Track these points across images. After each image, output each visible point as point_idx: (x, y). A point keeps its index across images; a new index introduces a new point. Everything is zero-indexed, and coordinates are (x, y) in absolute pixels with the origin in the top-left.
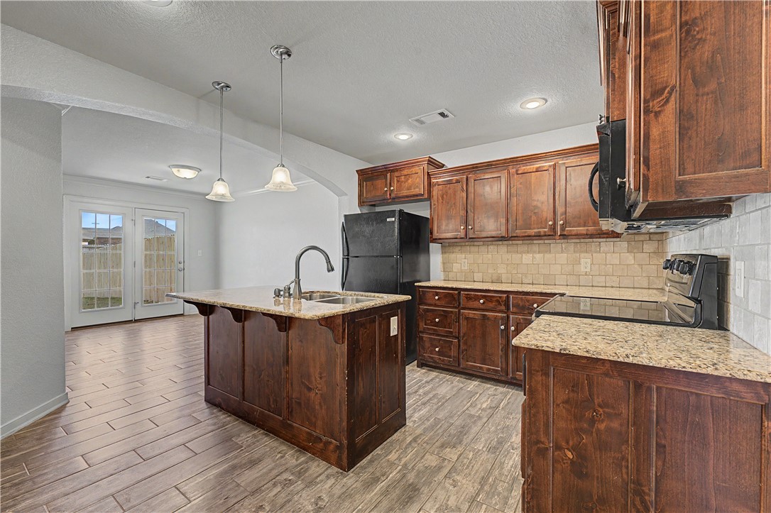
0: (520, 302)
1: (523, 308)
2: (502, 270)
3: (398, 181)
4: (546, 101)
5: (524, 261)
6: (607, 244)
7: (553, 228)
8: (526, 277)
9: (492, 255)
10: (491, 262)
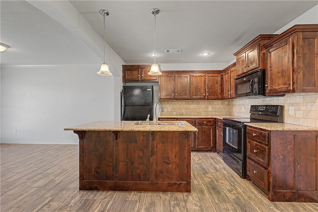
1: (201, 123)
2: (183, 111)
3: (145, 73)
4: (210, 54)
5: (191, 107)
6: (216, 102)
7: (205, 96)
8: (192, 113)
9: (180, 105)
10: (179, 108)
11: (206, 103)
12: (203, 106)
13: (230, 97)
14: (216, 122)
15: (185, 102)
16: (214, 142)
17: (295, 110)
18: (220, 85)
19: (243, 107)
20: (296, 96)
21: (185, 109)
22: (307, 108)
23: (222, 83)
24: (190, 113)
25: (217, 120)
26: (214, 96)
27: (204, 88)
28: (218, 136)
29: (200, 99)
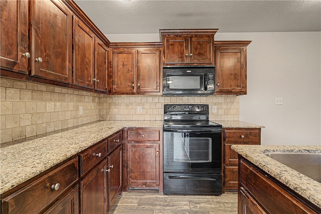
2: (26, 122)
5: (48, 109)
6: (87, 98)
9: (12, 102)
10: (10, 113)
15: (33, 91)
17: (218, 109)
20: (218, 97)
21: (32, 114)
24: (45, 125)
26: (102, 86)
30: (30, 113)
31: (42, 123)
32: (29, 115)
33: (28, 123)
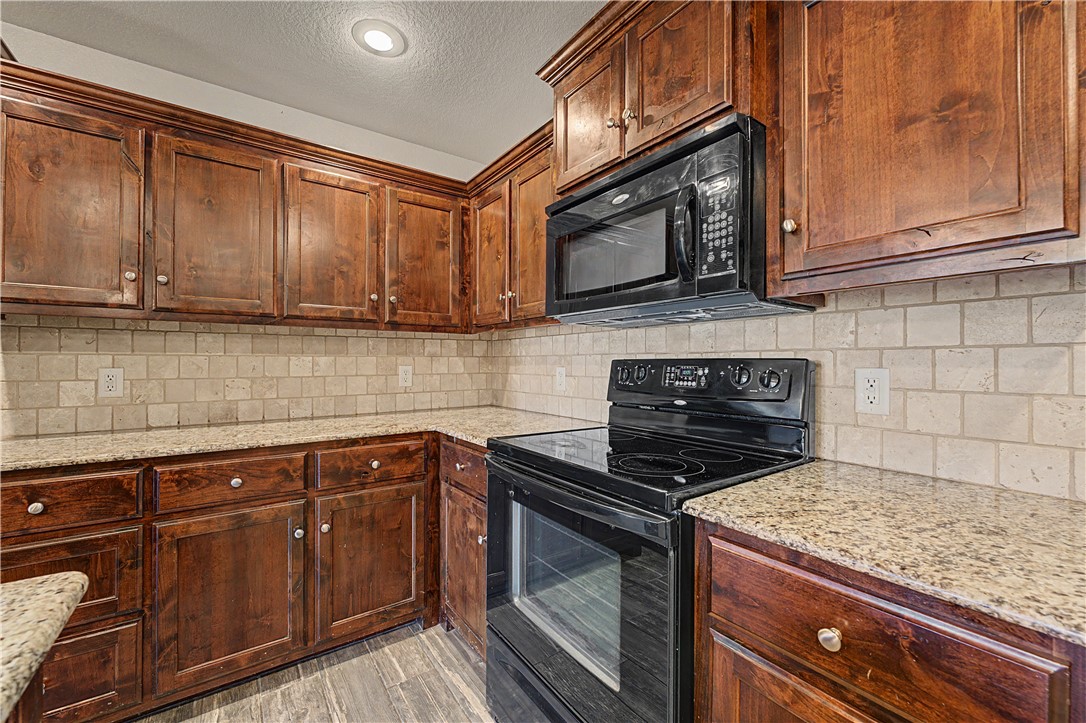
0: (340, 463)
1: (348, 474)
2: (238, 393)
5: (294, 371)
6: (433, 343)
7: (376, 307)
8: (298, 404)
9: (210, 357)
10: (205, 374)
11: (384, 346)
12: (369, 364)
13: (507, 318)
14: (436, 456)
15: (254, 336)
16: (425, 571)
17: (900, 391)
18: (454, 255)
19: (562, 370)
21: (253, 380)
22: (996, 375)
23: (466, 246)
24: (286, 402)
25: (444, 442)
26: (426, 310)
27: (371, 263)
28: (452, 540)
29: (347, 321)
30: (248, 378)
31: (278, 398)
32: (245, 380)
33: (242, 395)
